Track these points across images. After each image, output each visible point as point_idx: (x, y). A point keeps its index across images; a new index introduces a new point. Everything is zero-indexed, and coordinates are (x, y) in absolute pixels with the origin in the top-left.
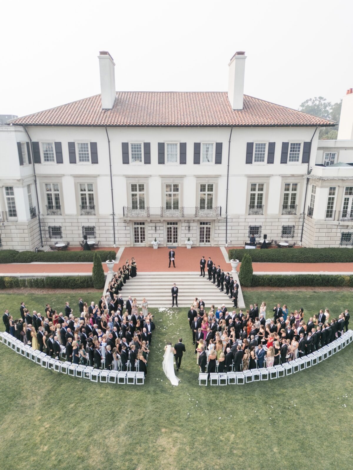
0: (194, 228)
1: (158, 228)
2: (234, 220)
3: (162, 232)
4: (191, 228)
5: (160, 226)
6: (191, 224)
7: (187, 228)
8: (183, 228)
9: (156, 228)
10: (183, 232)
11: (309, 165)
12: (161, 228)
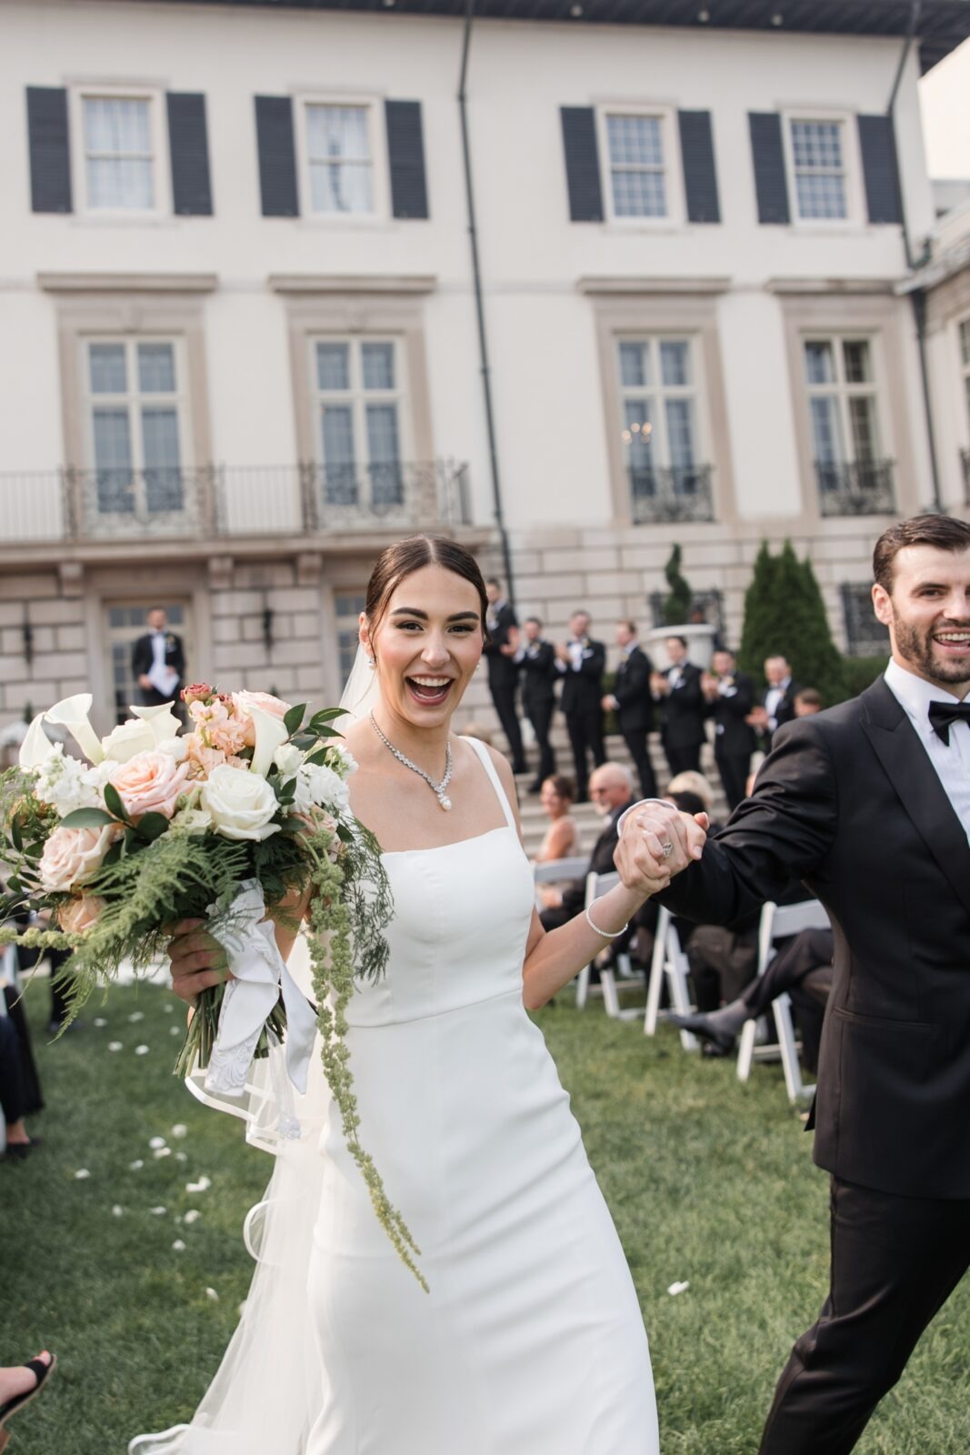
0: (304, 625)
1: (43, 639)
2: (554, 562)
3: (74, 664)
4: (280, 627)
5: (55, 626)
6: (282, 601)
7: (254, 628)
8: (227, 630)
9: (28, 637)
10: (225, 656)
11: (905, 234)
12: (70, 638)
